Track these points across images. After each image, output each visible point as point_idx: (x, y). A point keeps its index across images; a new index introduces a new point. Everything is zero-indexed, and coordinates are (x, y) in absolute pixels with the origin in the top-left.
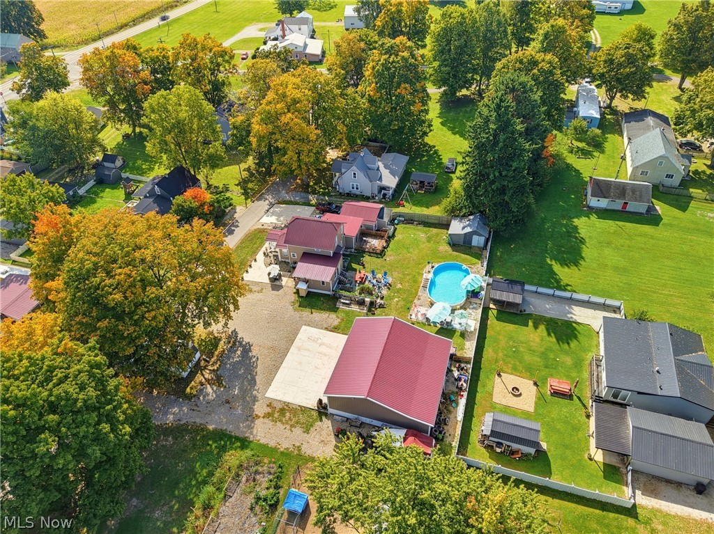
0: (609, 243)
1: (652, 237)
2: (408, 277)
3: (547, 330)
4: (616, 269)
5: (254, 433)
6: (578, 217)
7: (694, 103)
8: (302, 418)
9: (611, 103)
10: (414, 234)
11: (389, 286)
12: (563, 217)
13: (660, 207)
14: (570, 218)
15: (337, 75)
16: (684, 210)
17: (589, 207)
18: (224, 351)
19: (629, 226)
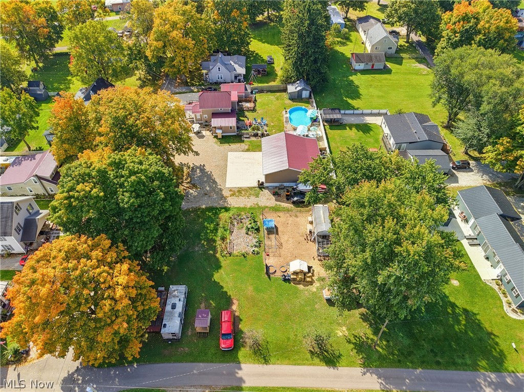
0: (371, 85)
1: (390, 80)
2: (275, 119)
3: (357, 129)
4: (379, 97)
5: (229, 203)
6: (351, 76)
7: (396, 6)
8: (252, 192)
9: (347, 15)
10: (268, 98)
11: (267, 125)
12: (344, 77)
13: (389, 65)
14: (347, 77)
15: (192, 6)
16: (401, 65)
17: (354, 70)
18: (189, 172)
19: (377, 76)
